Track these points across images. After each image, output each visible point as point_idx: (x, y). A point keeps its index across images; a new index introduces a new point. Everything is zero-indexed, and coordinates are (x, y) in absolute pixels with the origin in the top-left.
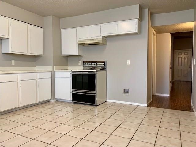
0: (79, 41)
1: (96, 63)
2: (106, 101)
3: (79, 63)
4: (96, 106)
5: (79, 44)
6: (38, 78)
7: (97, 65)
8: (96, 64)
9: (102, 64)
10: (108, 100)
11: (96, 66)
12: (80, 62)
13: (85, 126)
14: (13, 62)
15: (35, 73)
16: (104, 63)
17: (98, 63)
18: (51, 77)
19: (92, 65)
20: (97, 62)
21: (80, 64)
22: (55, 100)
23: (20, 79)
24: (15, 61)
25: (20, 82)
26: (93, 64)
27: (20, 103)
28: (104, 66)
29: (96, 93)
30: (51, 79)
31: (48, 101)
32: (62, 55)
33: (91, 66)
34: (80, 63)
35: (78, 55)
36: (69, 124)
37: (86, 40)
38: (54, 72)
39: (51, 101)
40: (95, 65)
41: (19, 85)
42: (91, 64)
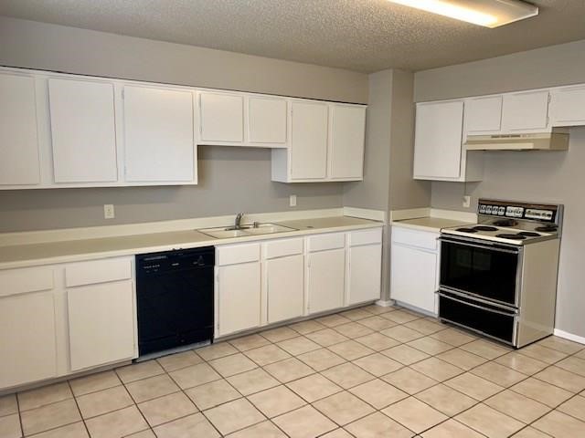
0: (470, 139)
1: (522, 209)
2: (552, 335)
3: (465, 201)
4: (515, 348)
5: (468, 151)
6: (349, 243)
7: (526, 216)
8: (524, 213)
9: (544, 214)
10: (557, 332)
11: (523, 217)
12: (468, 198)
13: (475, 420)
14: (293, 201)
15: (343, 233)
16: (555, 212)
17: (532, 211)
18: (381, 241)
19: (507, 214)
20: (526, 206)
21: (468, 206)
22: (391, 303)
23: (308, 247)
24: (298, 196)
25: (308, 257)
26: (513, 212)
27: (306, 306)
28: (553, 220)
29: (516, 311)
30: (381, 246)
31: (373, 304)
32: (415, 178)
33: (505, 215)
34: (468, 202)
35: (462, 179)
36: (428, 399)
37: (493, 137)
38: (390, 227)
39: (379, 303)
40: (520, 215)
41: (306, 265)
42: (505, 211)
